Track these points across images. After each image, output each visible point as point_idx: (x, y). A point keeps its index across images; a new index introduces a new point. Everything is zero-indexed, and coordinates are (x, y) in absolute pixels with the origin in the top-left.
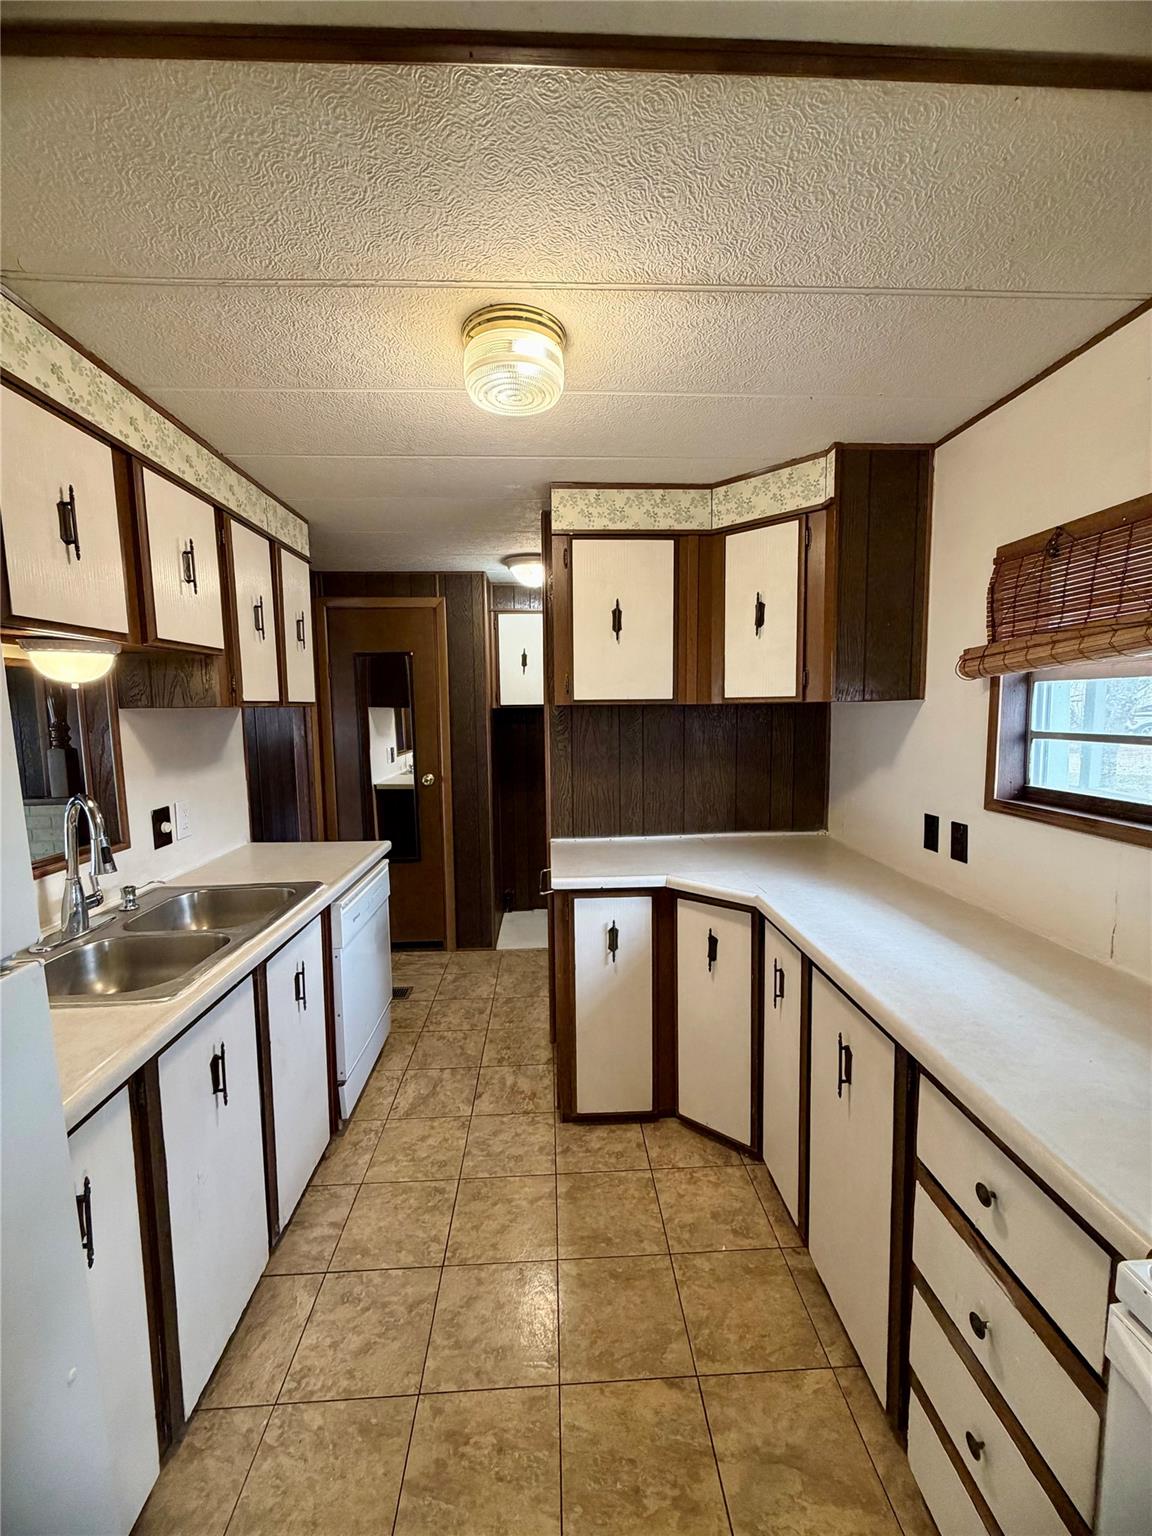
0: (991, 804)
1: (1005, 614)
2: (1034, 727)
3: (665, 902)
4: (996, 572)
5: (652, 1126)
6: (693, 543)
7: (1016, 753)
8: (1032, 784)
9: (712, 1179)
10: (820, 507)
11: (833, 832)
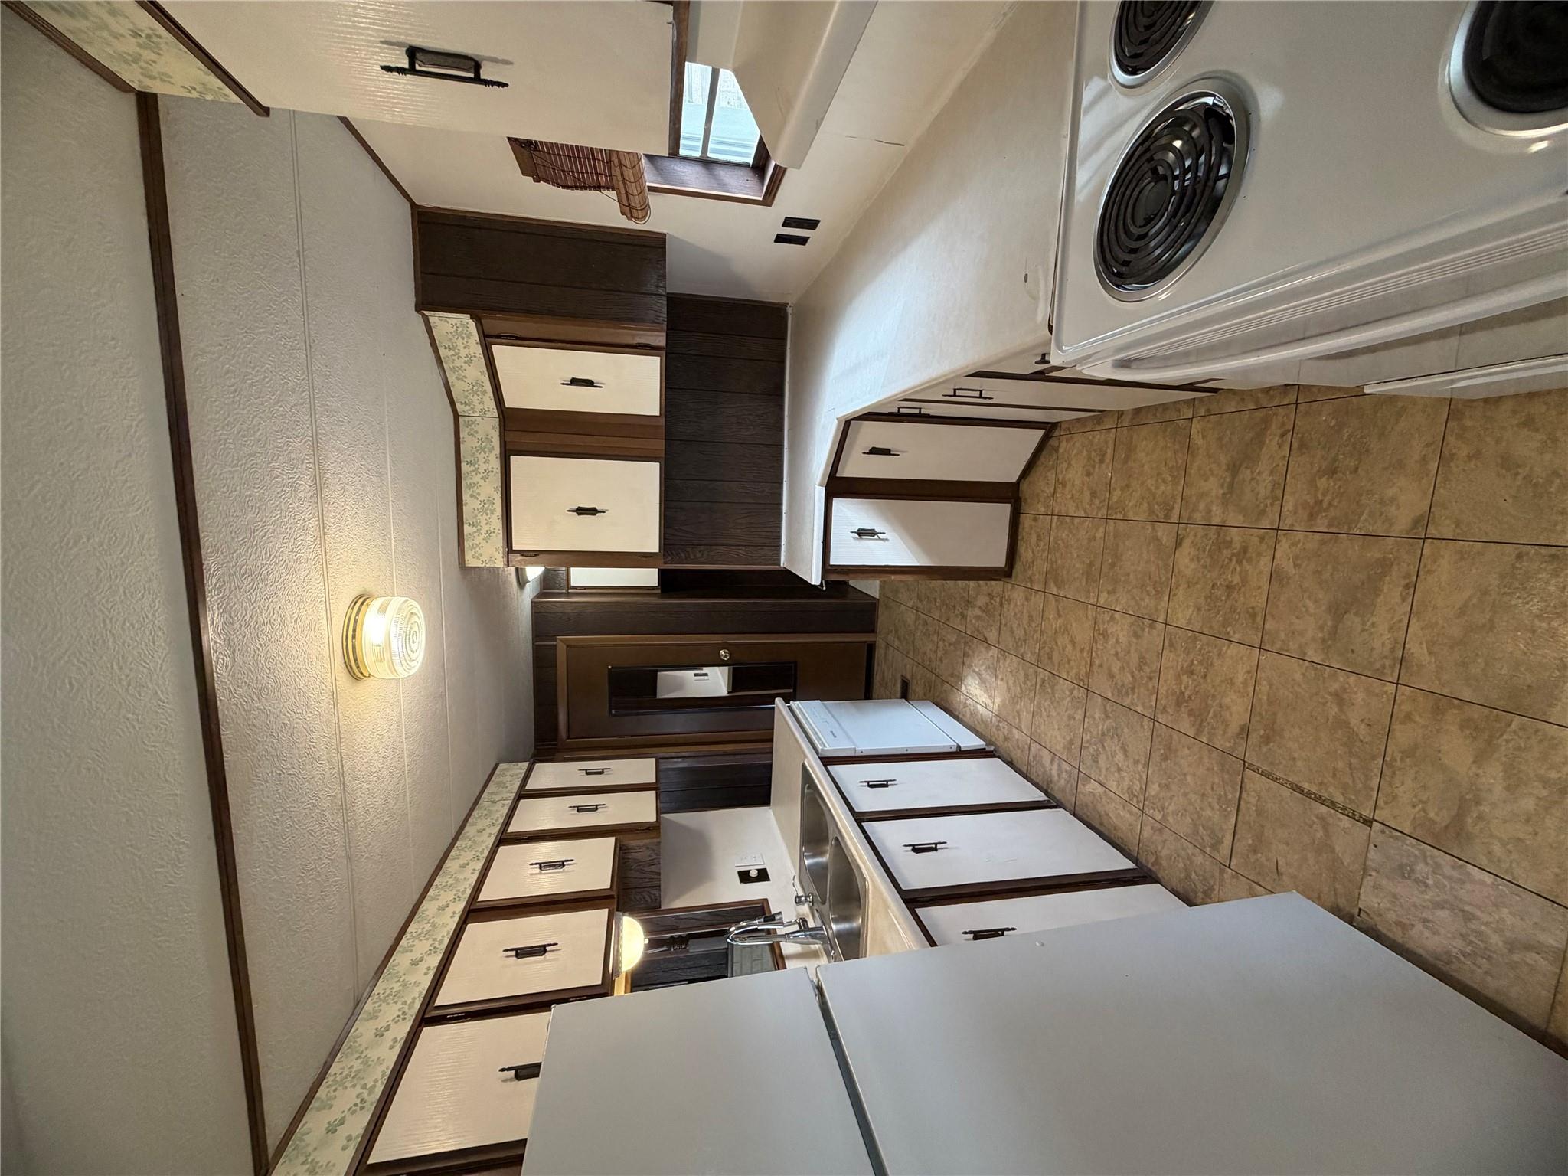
0: (769, 198)
1: (589, 178)
2: (697, 154)
3: (838, 487)
4: (548, 182)
5: (1023, 504)
6: (511, 437)
7: (723, 173)
8: (750, 161)
9: (1065, 465)
10: (479, 325)
11: (791, 300)
